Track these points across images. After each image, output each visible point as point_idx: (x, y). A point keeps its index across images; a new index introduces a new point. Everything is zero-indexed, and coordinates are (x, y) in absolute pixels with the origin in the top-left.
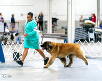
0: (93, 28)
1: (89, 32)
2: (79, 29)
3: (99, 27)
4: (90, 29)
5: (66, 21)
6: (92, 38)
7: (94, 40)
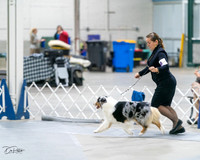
0: (64, 57)
1: (56, 66)
2: (36, 58)
3: (78, 54)
4: (59, 58)
5: (4, 42)
6: (62, 77)
7: (67, 81)
